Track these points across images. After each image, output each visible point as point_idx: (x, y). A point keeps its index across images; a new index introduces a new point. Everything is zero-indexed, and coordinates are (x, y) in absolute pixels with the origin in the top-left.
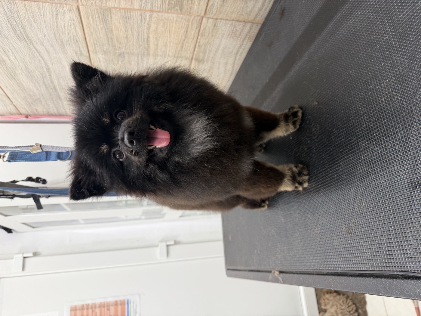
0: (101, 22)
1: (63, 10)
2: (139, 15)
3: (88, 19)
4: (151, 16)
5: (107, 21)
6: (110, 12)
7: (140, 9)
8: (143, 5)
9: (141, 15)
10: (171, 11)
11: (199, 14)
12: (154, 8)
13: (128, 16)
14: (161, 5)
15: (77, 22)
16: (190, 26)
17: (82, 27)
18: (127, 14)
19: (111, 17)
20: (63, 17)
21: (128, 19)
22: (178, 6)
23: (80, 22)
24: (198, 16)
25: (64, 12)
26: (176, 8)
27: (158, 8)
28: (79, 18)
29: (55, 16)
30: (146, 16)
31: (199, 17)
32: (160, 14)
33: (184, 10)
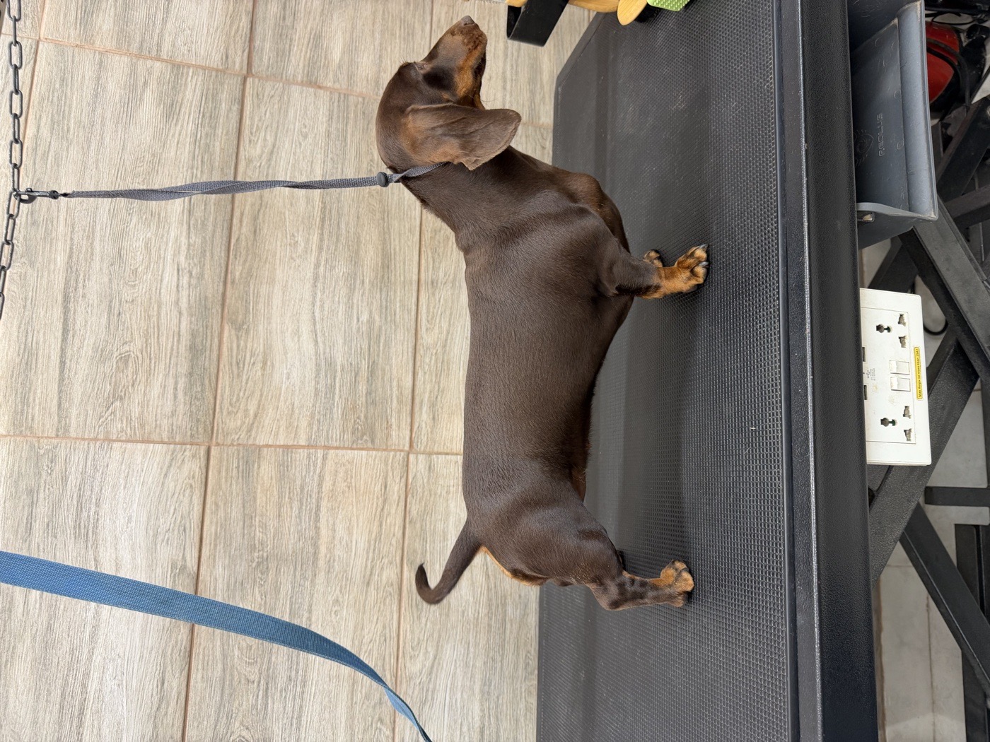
0: (240, 478)
1: (183, 457)
2: (305, 458)
3: (219, 472)
4: (325, 458)
5: (251, 474)
6: (259, 454)
7: (308, 446)
8: (313, 437)
9: (309, 457)
10: (357, 445)
11: (401, 448)
12: (330, 442)
13: (288, 461)
14: (342, 434)
15: (200, 480)
16: (390, 474)
17: (203, 494)
18: (286, 458)
19: (259, 467)
20: (178, 471)
21: (287, 466)
22: (368, 435)
23: (204, 480)
24: (401, 451)
25: (183, 460)
26: (365, 438)
27: (336, 441)
28: (204, 471)
29: (165, 470)
30: (317, 459)
31: (402, 453)
32: (340, 452)
33: (377, 441)
